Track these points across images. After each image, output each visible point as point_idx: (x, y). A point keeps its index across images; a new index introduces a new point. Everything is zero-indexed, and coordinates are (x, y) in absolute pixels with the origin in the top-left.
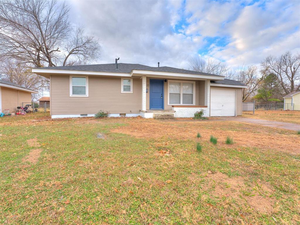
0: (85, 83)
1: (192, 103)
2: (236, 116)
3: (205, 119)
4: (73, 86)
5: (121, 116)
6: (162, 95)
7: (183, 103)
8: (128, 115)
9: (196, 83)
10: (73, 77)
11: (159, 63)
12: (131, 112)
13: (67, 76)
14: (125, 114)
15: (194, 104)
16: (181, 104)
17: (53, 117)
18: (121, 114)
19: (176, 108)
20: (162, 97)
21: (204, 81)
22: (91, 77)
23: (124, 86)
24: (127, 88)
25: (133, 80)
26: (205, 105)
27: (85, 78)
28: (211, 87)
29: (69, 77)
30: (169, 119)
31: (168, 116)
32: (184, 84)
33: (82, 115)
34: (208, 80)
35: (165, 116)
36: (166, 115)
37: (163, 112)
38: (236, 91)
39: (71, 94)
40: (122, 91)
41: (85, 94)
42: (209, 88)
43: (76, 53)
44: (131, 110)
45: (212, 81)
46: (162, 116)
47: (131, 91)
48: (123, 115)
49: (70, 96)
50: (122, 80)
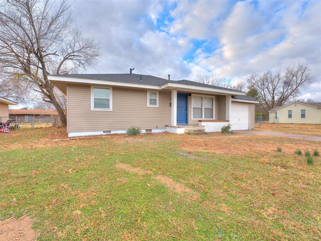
0: (109, 95)
1: (212, 118)
2: (250, 129)
3: (232, 133)
4: (95, 97)
5: (147, 132)
6: (186, 109)
7: (205, 118)
8: (153, 131)
9: (216, 97)
10: (95, 88)
12: (157, 127)
13: (88, 87)
14: (151, 130)
15: (214, 118)
16: (203, 119)
17: (71, 135)
18: (146, 130)
19: (204, 122)
20: (186, 112)
21: (225, 96)
22: (115, 88)
23: (150, 99)
24: (153, 102)
25: (159, 92)
26: (226, 120)
27: (109, 89)
28: (232, 102)
29: (90, 87)
30: (203, 134)
31: (200, 131)
32: (205, 98)
33: (104, 132)
34: (229, 95)
35: (198, 131)
36: (198, 130)
37: (194, 127)
38: (250, 105)
39: (92, 108)
40: (148, 104)
41: (109, 108)
42: (230, 103)
44: (157, 125)
45: (233, 97)
46: (195, 131)
47: (157, 105)
48: (149, 131)
49: (92, 110)
50: (148, 93)
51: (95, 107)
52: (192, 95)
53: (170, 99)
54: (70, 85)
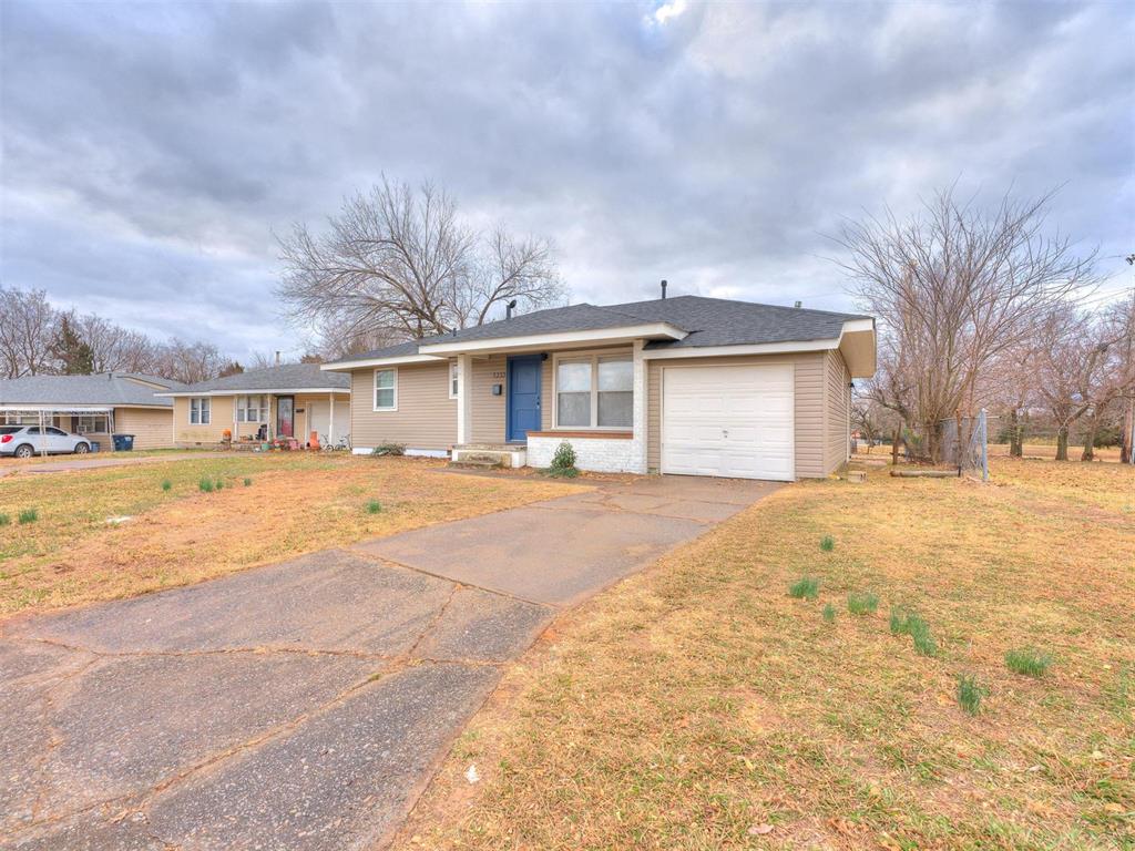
51: (379, 405)
52: (555, 355)
53: (496, 376)
54: (355, 372)
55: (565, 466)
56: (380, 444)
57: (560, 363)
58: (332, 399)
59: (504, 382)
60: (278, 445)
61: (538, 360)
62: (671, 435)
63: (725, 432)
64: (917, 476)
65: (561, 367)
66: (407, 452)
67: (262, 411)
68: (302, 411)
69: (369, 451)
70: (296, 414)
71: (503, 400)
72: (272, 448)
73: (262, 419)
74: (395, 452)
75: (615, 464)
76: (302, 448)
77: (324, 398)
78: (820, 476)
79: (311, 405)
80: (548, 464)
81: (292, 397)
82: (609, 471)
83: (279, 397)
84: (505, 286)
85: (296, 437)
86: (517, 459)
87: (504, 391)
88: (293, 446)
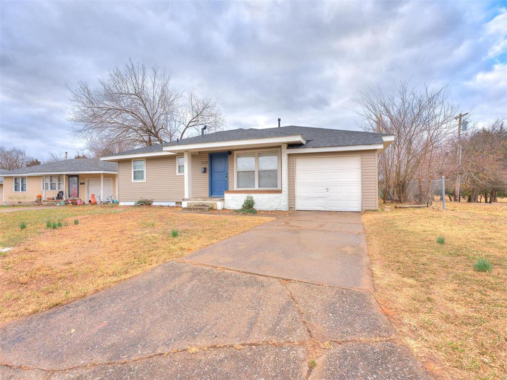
0: (143, 167)
1: (277, 187)
4: (134, 170)
5: (177, 205)
6: (228, 175)
10: (134, 161)
11: (279, 120)
13: (129, 161)
14: (181, 203)
15: (279, 187)
16: (257, 188)
19: (228, 194)
20: (226, 179)
22: (148, 159)
23: (179, 166)
27: (144, 161)
29: (131, 161)
30: (198, 210)
32: (260, 155)
35: (200, 206)
36: (201, 204)
38: (361, 157)
40: (177, 173)
41: (144, 179)
43: (194, 125)
46: (196, 205)
49: (132, 182)
50: (177, 159)
51: (135, 179)
52: (235, 152)
53: (203, 163)
54: (120, 162)
55: (249, 208)
56: (139, 199)
57: (238, 156)
58: (102, 177)
59: (207, 166)
60: (70, 202)
61: (226, 155)
62: (300, 191)
63: (327, 189)
64: (408, 208)
65: (238, 159)
66: (154, 204)
67: (59, 184)
68: (84, 183)
69: (133, 204)
70: (80, 186)
71: (207, 175)
72: (66, 203)
73: (59, 188)
74: (147, 203)
75: (272, 206)
76: (84, 203)
77: (98, 176)
78: (374, 209)
79: (88, 180)
80: (240, 207)
81: (77, 176)
82: (270, 210)
83: (69, 176)
84: (194, 120)
85: (80, 198)
86: (219, 205)
87: (208, 170)
88: (79, 202)
